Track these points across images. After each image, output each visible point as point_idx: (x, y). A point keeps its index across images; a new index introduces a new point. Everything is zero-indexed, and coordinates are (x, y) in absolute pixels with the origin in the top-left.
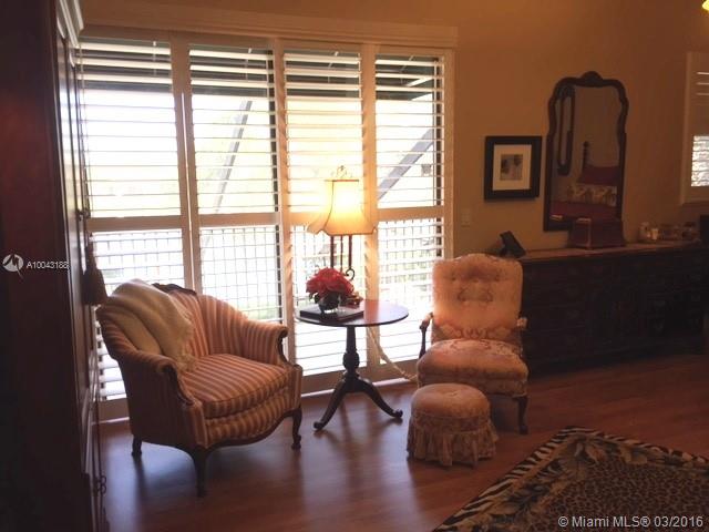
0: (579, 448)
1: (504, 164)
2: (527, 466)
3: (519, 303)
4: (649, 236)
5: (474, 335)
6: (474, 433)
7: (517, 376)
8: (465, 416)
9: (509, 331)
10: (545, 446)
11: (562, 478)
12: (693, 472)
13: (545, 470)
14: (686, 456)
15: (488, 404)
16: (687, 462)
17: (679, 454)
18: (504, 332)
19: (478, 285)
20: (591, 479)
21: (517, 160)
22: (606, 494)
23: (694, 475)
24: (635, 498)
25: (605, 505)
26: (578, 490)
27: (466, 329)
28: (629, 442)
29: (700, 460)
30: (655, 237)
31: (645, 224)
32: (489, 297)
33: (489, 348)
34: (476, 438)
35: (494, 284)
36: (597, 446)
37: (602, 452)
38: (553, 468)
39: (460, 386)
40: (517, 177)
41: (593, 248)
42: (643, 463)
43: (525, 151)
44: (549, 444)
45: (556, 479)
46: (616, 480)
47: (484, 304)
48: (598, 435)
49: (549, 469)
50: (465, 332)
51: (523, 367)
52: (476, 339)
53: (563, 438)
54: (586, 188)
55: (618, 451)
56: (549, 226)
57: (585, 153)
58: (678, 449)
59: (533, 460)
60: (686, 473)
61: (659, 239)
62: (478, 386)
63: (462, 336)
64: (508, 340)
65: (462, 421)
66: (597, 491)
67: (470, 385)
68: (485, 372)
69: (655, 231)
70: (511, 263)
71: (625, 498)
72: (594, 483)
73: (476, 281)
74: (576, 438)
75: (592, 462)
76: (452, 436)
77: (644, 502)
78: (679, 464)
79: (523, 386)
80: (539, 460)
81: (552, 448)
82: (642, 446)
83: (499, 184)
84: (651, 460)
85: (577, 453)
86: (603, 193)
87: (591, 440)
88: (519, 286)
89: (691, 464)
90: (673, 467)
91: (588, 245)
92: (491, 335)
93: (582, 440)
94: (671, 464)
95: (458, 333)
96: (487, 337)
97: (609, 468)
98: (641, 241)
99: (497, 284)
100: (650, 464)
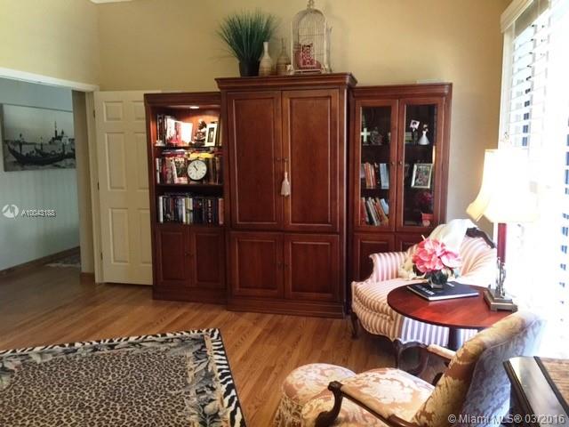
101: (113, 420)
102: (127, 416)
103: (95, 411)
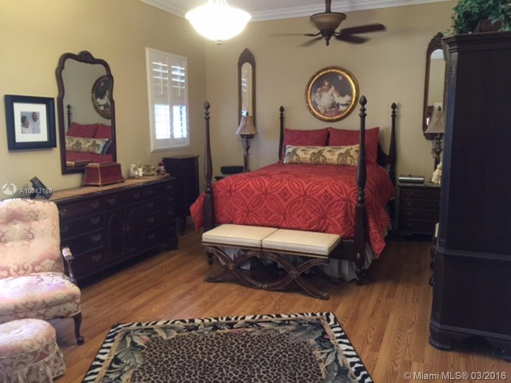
0: (128, 340)
1: (24, 119)
2: (95, 371)
3: (58, 237)
4: (137, 173)
5: (22, 272)
6: (47, 359)
7: (72, 298)
8: (36, 347)
9: (53, 262)
10: (102, 348)
11: (126, 369)
12: (206, 330)
13: (110, 368)
14: (198, 321)
15: (54, 331)
16: (199, 325)
17: (192, 321)
18: (49, 263)
19: (18, 227)
20: (147, 361)
21: (35, 117)
22: (161, 369)
23: (207, 332)
24: (181, 364)
25: (164, 377)
26: (141, 374)
27: (13, 267)
28: (160, 323)
29: (206, 321)
30: (141, 174)
31: (133, 165)
32: (30, 236)
33: (42, 280)
34: (48, 363)
35: (34, 224)
36: (140, 334)
37: (145, 337)
38: (116, 364)
39: (24, 321)
40: (36, 131)
41: (104, 185)
42: (174, 336)
43: (41, 109)
44: (105, 346)
45: (122, 372)
46: (163, 355)
47: (26, 242)
48: (137, 325)
49: (114, 365)
50: (12, 271)
51: (76, 290)
52: (24, 275)
53: (113, 337)
54: (76, 139)
55: (156, 333)
56: (66, 170)
57: (69, 114)
58: (191, 318)
59: (98, 363)
60: (202, 333)
61: (144, 175)
62: (38, 316)
63: (9, 275)
64: (54, 270)
65: (34, 354)
66: (154, 370)
67: (32, 318)
68: (44, 302)
69: (140, 170)
70: (47, 204)
71: (175, 367)
72: (150, 364)
73: (15, 224)
74: (123, 333)
75: (142, 348)
76: (26, 370)
77: (187, 364)
78: (196, 328)
79: (78, 304)
80: (102, 361)
81: (109, 348)
82: (169, 323)
83: (21, 137)
84: (177, 332)
85: (129, 345)
86: (90, 144)
87: (135, 331)
88: (57, 223)
89: (202, 326)
90: (193, 332)
91: (100, 183)
92: (37, 268)
93: (128, 333)
94: (191, 330)
95: (5, 273)
96: (34, 271)
97: (155, 348)
98: (133, 178)
99: (36, 223)
100: (180, 335)
101: (203, 345)
102: (192, 346)
103: (219, 353)
